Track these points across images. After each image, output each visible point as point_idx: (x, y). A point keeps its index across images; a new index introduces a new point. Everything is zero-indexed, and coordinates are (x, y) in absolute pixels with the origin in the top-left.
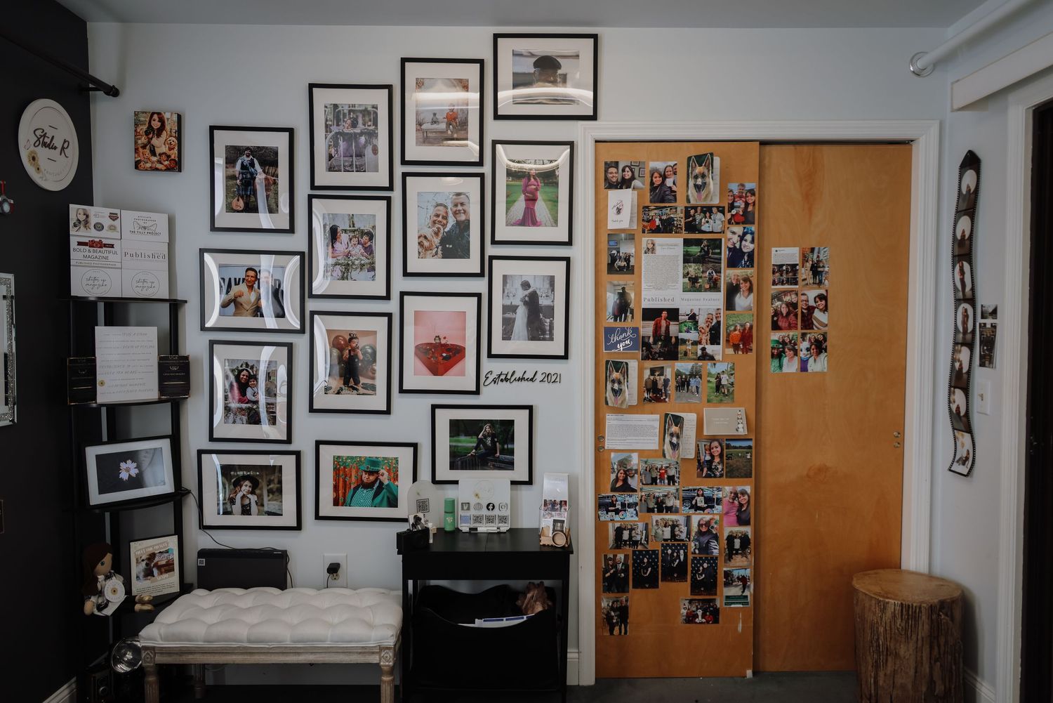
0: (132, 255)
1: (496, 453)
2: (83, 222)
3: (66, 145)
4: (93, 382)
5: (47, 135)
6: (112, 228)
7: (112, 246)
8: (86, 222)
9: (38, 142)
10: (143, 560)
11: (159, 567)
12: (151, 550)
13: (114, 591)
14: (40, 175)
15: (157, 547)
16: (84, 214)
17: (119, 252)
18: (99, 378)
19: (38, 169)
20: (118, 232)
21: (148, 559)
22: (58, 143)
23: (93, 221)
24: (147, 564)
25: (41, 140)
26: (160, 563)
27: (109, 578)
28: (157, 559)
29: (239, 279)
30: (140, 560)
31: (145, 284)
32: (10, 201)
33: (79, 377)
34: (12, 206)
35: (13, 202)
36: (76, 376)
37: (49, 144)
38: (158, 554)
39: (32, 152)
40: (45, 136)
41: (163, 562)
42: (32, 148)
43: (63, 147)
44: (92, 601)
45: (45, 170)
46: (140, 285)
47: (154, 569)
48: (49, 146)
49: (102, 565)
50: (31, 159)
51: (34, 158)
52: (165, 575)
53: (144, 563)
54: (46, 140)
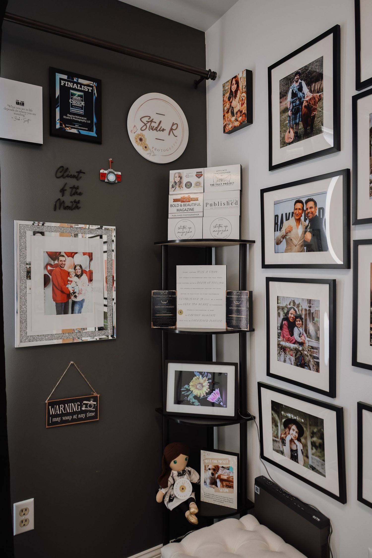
0: (211, 205)
2: (178, 184)
3: (174, 127)
4: (174, 311)
5: (153, 121)
6: (198, 184)
7: (196, 199)
8: (180, 182)
9: (145, 127)
10: (209, 469)
11: (222, 480)
12: (216, 463)
13: (183, 489)
14: (148, 152)
15: (220, 462)
16: (179, 177)
17: (202, 204)
18: (179, 308)
19: (146, 147)
20: (201, 187)
21: (214, 470)
22: (166, 126)
23: (185, 181)
24: (213, 474)
25: (148, 125)
26: (222, 477)
27: (181, 475)
28: (220, 472)
29: (289, 213)
30: (207, 468)
32: (116, 173)
33: (161, 306)
34: (117, 176)
35: (120, 173)
36: (159, 306)
37: (157, 128)
38: (221, 468)
39: (139, 135)
40: (152, 121)
41: (225, 477)
42: (139, 132)
43: (172, 129)
44: (162, 492)
45: (153, 147)
46: (217, 229)
47: (218, 481)
48: (156, 129)
49: (175, 462)
50: (138, 140)
51: (141, 140)
52: (226, 490)
53: (210, 472)
54: (153, 124)
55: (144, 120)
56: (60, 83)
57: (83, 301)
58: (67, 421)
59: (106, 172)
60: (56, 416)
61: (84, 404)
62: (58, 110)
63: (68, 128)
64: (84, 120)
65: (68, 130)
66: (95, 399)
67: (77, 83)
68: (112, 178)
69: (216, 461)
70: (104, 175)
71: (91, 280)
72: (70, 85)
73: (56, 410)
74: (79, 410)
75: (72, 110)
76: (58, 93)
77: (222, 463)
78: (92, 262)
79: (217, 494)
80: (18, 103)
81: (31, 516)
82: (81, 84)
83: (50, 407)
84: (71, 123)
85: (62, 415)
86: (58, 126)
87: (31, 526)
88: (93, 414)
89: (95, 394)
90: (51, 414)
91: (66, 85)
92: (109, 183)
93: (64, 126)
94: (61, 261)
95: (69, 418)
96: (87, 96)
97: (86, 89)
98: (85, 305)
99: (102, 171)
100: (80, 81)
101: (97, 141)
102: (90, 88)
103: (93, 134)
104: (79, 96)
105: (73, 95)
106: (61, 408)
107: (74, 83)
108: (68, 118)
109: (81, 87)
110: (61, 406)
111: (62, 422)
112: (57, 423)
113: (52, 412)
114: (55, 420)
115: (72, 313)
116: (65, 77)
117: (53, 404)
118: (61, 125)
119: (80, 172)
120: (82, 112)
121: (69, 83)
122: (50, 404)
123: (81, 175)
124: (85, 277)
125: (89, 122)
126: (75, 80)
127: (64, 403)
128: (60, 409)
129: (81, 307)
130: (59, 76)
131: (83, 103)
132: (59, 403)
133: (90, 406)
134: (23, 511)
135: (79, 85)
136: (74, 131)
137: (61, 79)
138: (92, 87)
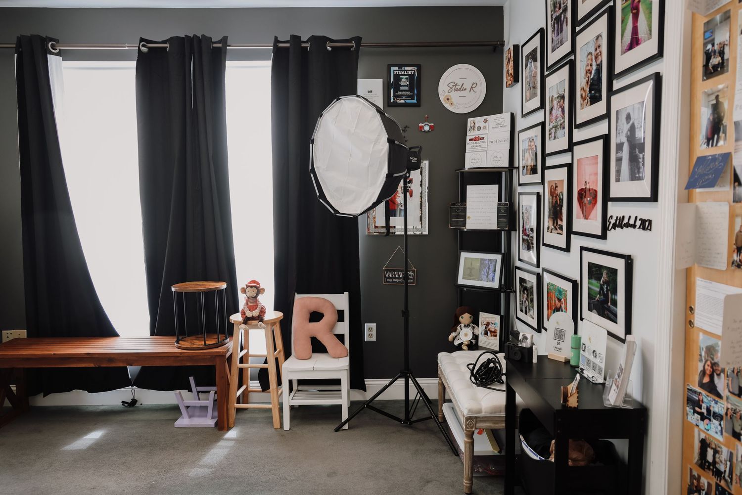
0: (492, 142)
1: (608, 302)
2: (472, 128)
3: (474, 86)
4: (465, 217)
6: (485, 128)
7: (483, 138)
8: (474, 127)
9: (451, 90)
10: (484, 324)
11: (491, 332)
12: (488, 320)
13: (466, 335)
14: (454, 107)
15: (490, 319)
16: (473, 123)
17: (486, 142)
18: (468, 215)
19: (452, 104)
20: (487, 130)
21: (487, 325)
22: (468, 86)
23: (476, 126)
24: (486, 328)
25: (453, 88)
26: (491, 330)
27: (466, 327)
28: (490, 327)
31: (497, 159)
32: (430, 124)
33: (456, 213)
34: (431, 127)
35: (433, 124)
36: (454, 213)
37: (460, 89)
38: (491, 324)
40: (456, 85)
41: (492, 330)
42: (447, 94)
43: (472, 87)
44: (453, 334)
45: (457, 103)
46: (495, 159)
47: (489, 332)
48: (460, 90)
49: (462, 318)
50: (446, 100)
51: (448, 99)
52: (493, 338)
53: (485, 326)
54: (457, 87)
55: (451, 85)
56: (394, 73)
58: (396, 282)
59: (423, 125)
60: (389, 278)
62: (392, 91)
64: (408, 93)
65: (399, 101)
66: (413, 272)
67: (404, 71)
68: (427, 128)
69: (488, 319)
70: (422, 127)
72: (400, 73)
73: (389, 274)
75: (401, 88)
76: (392, 80)
77: (491, 321)
80: (369, 92)
81: (374, 333)
82: (407, 71)
84: (400, 97)
85: (393, 278)
86: (392, 100)
87: (374, 339)
88: (412, 281)
89: (414, 269)
91: (398, 74)
92: (425, 132)
93: (396, 99)
95: (397, 280)
96: (411, 78)
97: (410, 73)
99: (420, 125)
100: (406, 68)
101: (418, 105)
102: (413, 72)
103: (415, 101)
104: (405, 79)
105: (402, 78)
107: (402, 71)
108: (398, 94)
109: (407, 72)
111: (393, 282)
112: (389, 282)
113: (387, 275)
114: (388, 280)
115: (400, 216)
116: (397, 68)
117: (387, 271)
118: (394, 99)
119: (406, 127)
120: (407, 88)
122: (386, 270)
123: (407, 129)
125: (412, 94)
126: (403, 69)
127: (394, 271)
128: (391, 274)
130: (393, 69)
131: (408, 83)
132: (391, 271)
133: (410, 275)
134: (370, 329)
136: (402, 101)
137: (394, 70)
138: (414, 71)
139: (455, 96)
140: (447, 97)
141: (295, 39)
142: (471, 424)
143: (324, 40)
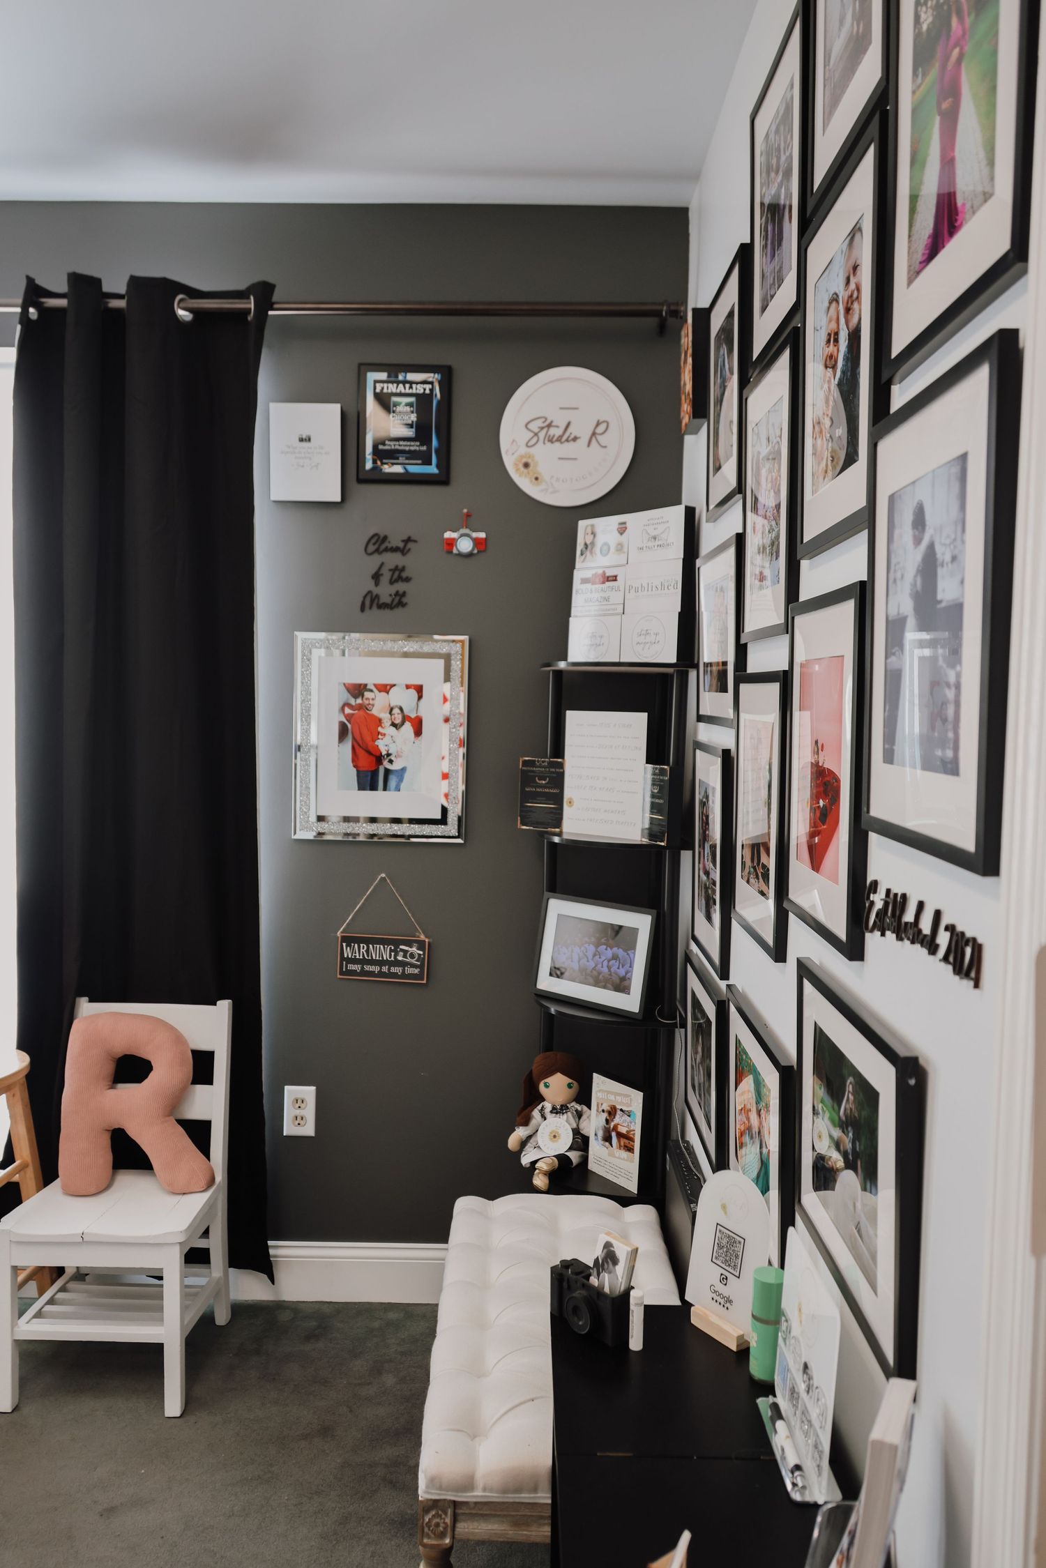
0: (637, 590)
2: (589, 547)
3: (601, 429)
4: (558, 799)
5: (553, 424)
6: (619, 548)
7: (615, 578)
8: (593, 545)
9: (535, 439)
10: (603, 1111)
11: (620, 1135)
12: (612, 1100)
13: (555, 1136)
14: (543, 486)
16: (592, 533)
17: (622, 589)
18: (568, 793)
19: (537, 479)
20: (624, 553)
21: (609, 1113)
22: (582, 429)
23: (600, 542)
24: (607, 1121)
25: (542, 435)
27: (557, 1113)
28: (617, 1120)
30: (601, 1110)
31: (647, 638)
32: (475, 535)
33: (535, 787)
34: (477, 542)
35: (482, 535)
36: (532, 787)
37: (561, 437)
38: (619, 1112)
39: (522, 457)
40: (549, 426)
41: (623, 1130)
42: (523, 450)
43: (594, 434)
44: (520, 1133)
45: (552, 477)
46: (642, 639)
47: (614, 1134)
48: (559, 439)
49: (547, 1086)
50: (521, 466)
51: (526, 465)
52: (624, 1154)
53: (605, 1115)
54: (553, 431)
55: (534, 426)
56: (375, 388)
57: (404, 770)
58: (371, 974)
59: (454, 535)
60: (354, 961)
61: (402, 950)
62: (368, 438)
63: (386, 466)
64: (415, 446)
65: (387, 469)
66: (421, 945)
67: (404, 382)
68: (465, 545)
69: (612, 1097)
70: (451, 543)
71: (418, 732)
72: (392, 388)
73: (353, 951)
74: (392, 959)
76: (370, 407)
77: (621, 1103)
78: (422, 701)
79: (610, 1159)
80: (301, 440)
81: (310, 1112)
82: (411, 383)
83: (344, 944)
84: (393, 455)
85: (363, 962)
86: (369, 465)
87: (309, 1130)
88: (416, 971)
89: (422, 937)
90: (346, 956)
91: (385, 391)
92: (460, 555)
93: (379, 463)
94: (367, 699)
95: (376, 969)
96: (423, 402)
97: (419, 389)
98: (407, 776)
99: (448, 535)
100: (411, 376)
101: (443, 479)
102: (428, 387)
103: (432, 469)
104: (407, 405)
105: (398, 404)
106: (362, 950)
107: (398, 383)
108: (386, 448)
109: (411, 387)
110: (362, 945)
111: (363, 973)
112: (353, 973)
113: (348, 953)
114: (352, 967)
115: (385, 789)
116: (383, 376)
117: (348, 940)
118: (374, 462)
119: (409, 540)
120: (411, 432)
121: (390, 385)
122: (344, 939)
123: (410, 545)
124: (408, 728)
125: (424, 448)
126: (401, 377)
127: (367, 941)
128: (359, 951)
129: (401, 780)
130: (372, 376)
131: (414, 417)
132: (359, 941)
133: (412, 956)
134: (299, 1102)
135: (407, 386)
136: (398, 469)
137: (376, 382)
138: (432, 383)
139: (545, 455)
140: (524, 460)
141: (84, 286)
142: (437, 1525)
143: (169, 289)
